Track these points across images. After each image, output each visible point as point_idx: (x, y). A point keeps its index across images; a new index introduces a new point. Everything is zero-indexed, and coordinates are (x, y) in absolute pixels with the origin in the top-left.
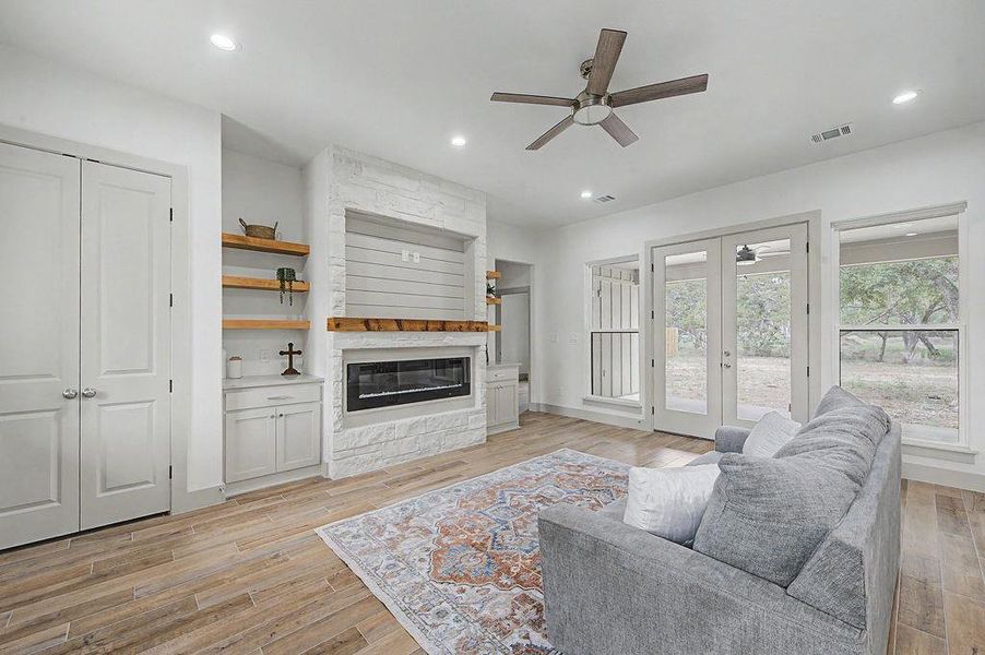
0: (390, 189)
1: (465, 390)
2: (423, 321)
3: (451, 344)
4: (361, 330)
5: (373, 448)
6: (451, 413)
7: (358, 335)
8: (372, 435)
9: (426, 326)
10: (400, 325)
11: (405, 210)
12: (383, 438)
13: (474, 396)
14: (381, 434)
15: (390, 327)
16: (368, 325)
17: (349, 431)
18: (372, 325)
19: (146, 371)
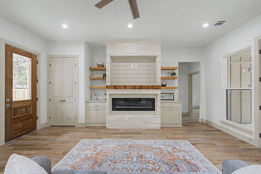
0: (123, 48)
1: (153, 109)
2: (133, 86)
3: (144, 93)
4: (113, 89)
5: (118, 122)
6: (145, 116)
7: (113, 90)
8: (117, 118)
9: (134, 87)
10: (125, 87)
11: (128, 53)
12: (120, 120)
13: (157, 111)
14: (120, 119)
15: (122, 88)
16: (115, 87)
17: (111, 116)
18: (116, 87)
19: (72, 97)
